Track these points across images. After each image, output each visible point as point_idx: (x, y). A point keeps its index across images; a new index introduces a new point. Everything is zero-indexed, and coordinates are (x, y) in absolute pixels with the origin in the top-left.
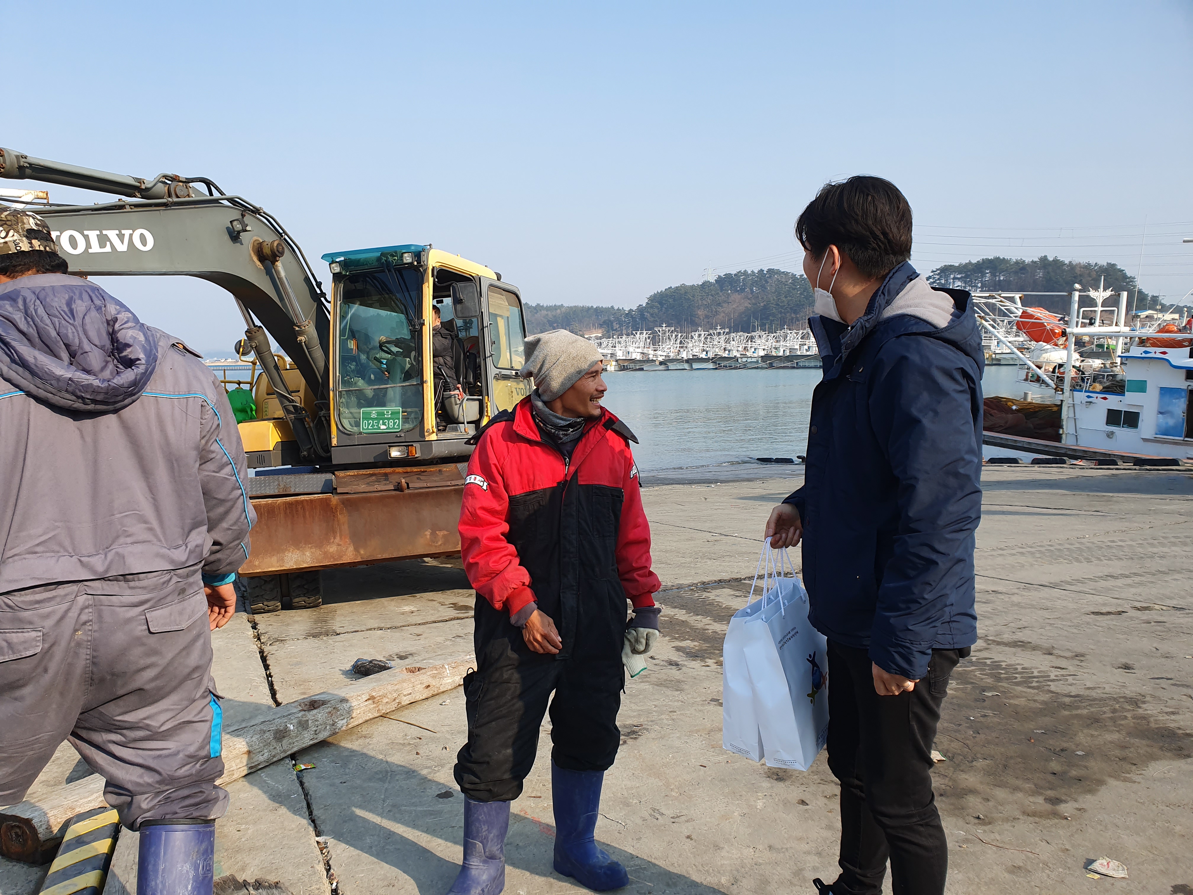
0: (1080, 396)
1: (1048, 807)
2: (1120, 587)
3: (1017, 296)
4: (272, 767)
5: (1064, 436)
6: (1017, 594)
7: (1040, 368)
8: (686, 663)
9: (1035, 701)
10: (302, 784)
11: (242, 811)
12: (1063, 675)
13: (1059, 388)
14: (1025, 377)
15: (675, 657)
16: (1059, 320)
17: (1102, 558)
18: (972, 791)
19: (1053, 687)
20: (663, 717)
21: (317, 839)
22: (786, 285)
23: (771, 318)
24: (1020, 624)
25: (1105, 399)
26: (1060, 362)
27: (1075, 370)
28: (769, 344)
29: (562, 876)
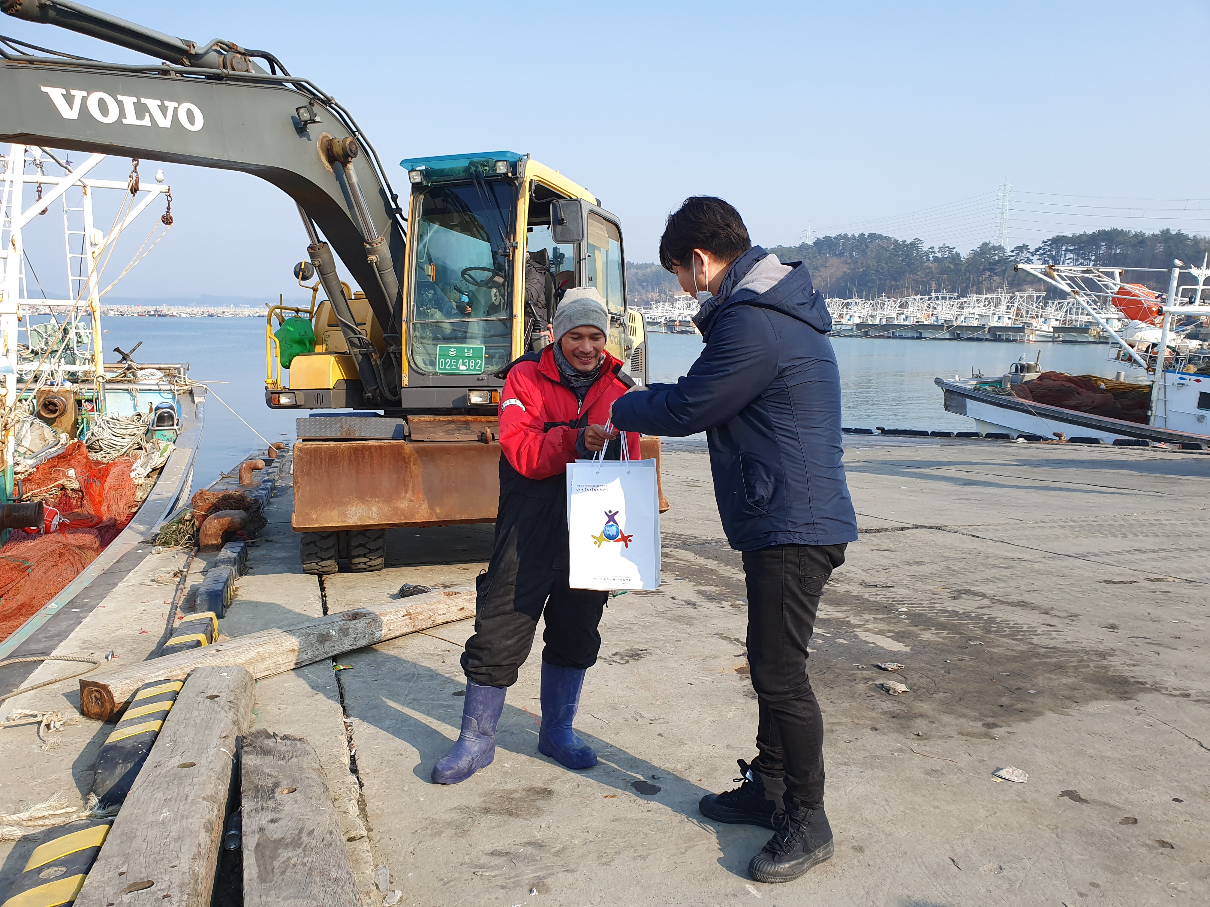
0: (1173, 378)
1: (984, 730)
2: (1142, 560)
3: (1117, 271)
4: (314, 665)
5: (1152, 418)
6: (1040, 562)
7: (1132, 346)
8: (703, 604)
9: (1013, 650)
10: (339, 680)
11: (284, 696)
12: (1049, 631)
13: (1151, 369)
14: (1116, 356)
15: (694, 598)
16: (1157, 298)
17: (1139, 534)
18: (921, 716)
19: (1035, 640)
20: (668, 644)
21: (345, 720)
22: (887, 251)
23: (870, 285)
24: (1031, 588)
25: (1198, 381)
26: (1155, 341)
27: (1169, 350)
28: (865, 311)
29: (543, 756)
